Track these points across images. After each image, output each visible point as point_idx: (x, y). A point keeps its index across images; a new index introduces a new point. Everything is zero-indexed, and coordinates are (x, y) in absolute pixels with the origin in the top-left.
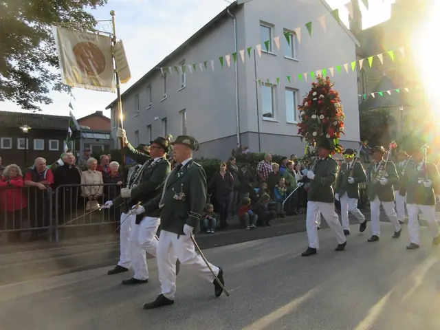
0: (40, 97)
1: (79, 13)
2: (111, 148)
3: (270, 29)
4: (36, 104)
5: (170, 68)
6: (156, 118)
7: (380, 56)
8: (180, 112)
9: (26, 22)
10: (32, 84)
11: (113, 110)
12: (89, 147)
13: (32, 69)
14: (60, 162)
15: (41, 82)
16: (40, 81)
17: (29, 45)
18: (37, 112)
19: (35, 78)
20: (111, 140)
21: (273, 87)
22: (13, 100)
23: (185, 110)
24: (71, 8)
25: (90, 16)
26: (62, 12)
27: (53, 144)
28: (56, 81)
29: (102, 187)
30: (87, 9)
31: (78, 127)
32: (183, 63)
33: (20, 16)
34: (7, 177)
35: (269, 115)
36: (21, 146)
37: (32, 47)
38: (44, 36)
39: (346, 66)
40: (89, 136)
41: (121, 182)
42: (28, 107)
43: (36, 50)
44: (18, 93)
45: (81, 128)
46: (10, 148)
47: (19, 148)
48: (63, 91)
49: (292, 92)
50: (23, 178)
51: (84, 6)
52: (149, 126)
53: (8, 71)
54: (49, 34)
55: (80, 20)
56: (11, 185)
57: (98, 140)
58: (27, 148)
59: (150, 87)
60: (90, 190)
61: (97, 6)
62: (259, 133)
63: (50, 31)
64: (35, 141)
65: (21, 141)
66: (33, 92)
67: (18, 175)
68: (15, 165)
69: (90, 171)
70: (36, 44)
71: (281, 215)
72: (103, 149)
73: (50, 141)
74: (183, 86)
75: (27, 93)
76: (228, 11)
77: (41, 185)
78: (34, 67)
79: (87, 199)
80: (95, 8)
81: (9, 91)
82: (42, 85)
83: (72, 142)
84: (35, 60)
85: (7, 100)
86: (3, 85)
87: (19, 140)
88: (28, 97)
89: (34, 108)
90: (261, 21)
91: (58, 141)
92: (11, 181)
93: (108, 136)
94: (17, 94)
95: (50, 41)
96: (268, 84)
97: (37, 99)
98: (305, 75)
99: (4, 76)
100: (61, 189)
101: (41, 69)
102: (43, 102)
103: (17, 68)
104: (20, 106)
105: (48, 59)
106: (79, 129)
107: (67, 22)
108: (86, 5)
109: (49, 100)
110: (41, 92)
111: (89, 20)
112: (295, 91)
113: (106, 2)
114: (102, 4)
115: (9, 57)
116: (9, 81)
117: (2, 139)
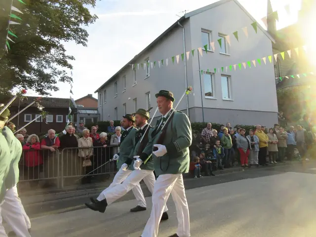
0: (51, 86)
1: (77, 29)
2: (98, 120)
3: (209, 34)
4: (48, 91)
5: (138, 65)
6: (129, 98)
7: (289, 52)
8: (146, 94)
9: (42, 36)
10: (46, 78)
11: (100, 93)
12: (83, 119)
13: (45, 68)
14: (64, 132)
16: (51, 76)
17: (44, 52)
18: (49, 96)
19: (47, 74)
20: (98, 114)
21: (212, 74)
22: (33, 89)
23: (149, 92)
24: (71, 26)
25: (84, 31)
27: (59, 119)
28: (62, 75)
29: (92, 149)
30: (82, 26)
32: (147, 60)
33: (39, 33)
34: (30, 143)
35: (209, 94)
36: (38, 120)
37: (45, 53)
38: (54, 46)
39: (264, 59)
40: (84, 112)
41: (106, 145)
42: (43, 93)
43: (48, 55)
45: (78, 107)
47: (36, 121)
48: (66, 82)
49: (225, 78)
50: (41, 144)
51: (80, 24)
52: (125, 104)
53: (29, 69)
55: (78, 34)
56: (32, 149)
57: (89, 114)
58: (42, 121)
59: (124, 77)
60: (85, 152)
61: (89, 23)
62: (202, 108)
63: (57, 42)
64: (47, 116)
66: (46, 83)
67: (37, 141)
68: (35, 135)
69: (85, 138)
70: (48, 51)
71: (220, 168)
72: (93, 121)
73: (57, 116)
74: (147, 76)
75: (42, 84)
76: (179, 23)
77: (52, 148)
78: (47, 66)
80: (87, 25)
81: (31, 83)
82: (52, 78)
83: (72, 116)
84: (48, 62)
85: (29, 89)
86: (27, 79)
87: (36, 115)
88: (43, 87)
89: (47, 94)
90: (202, 29)
91: (62, 116)
92: (32, 146)
93: (96, 112)
94: (36, 85)
95: (58, 49)
96: (208, 73)
97: (48, 88)
98: (235, 66)
99: (27, 73)
100: (65, 151)
101: (52, 68)
102: (53, 89)
103: (36, 68)
104: (38, 93)
105: (56, 60)
106: (76, 107)
107: (69, 35)
108: (82, 23)
109: (57, 88)
110: (51, 83)
111: (83, 34)
112: (228, 77)
113: (95, 21)
114: (92, 22)
115: (31, 60)
116: (30, 76)
117: (25, 115)
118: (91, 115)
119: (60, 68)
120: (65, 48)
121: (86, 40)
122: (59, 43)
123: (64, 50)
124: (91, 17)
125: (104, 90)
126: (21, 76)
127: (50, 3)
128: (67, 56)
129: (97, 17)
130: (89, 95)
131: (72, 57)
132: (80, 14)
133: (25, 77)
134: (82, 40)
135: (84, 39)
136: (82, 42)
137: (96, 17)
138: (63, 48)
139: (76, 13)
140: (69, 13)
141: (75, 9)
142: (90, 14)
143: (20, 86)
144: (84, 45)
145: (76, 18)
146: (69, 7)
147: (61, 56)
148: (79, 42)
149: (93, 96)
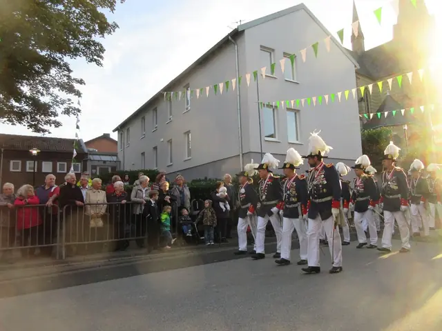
0: (50, 120)
1: (88, 42)
2: (117, 169)
3: (271, 53)
4: (45, 127)
5: (172, 93)
6: (162, 140)
8: (185, 133)
9: (38, 50)
10: (43, 109)
11: (121, 132)
12: (96, 169)
13: (42, 94)
15: (51, 106)
17: (40, 72)
18: (47, 135)
19: (45, 104)
20: (118, 161)
21: (274, 108)
22: (24, 124)
23: (189, 132)
24: (80, 37)
25: (98, 44)
27: (61, 167)
28: (65, 105)
29: (105, 205)
30: (96, 38)
31: (86, 149)
32: (187, 87)
33: (33, 45)
35: (271, 136)
36: (30, 168)
37: (43, 74)
38: (55, 63)
39: (340, 94)
40: (97, 158)
41: (125, 201)
42: (38, 130)
43: (46, 77)
44: (29, 116)
45: (89, 151)
46: (20, 170)
47: (28, 170)
48: (72, 115)
49: (293, 113)
52: (155, 148)
53: (19, 96)
54: (59, 61)
55: (89, 48)
57: (105, 162)
58: (36, 171)
59: (155, 110)
61: (106, 34)
62: (261, 153)
63: (60, 59)
64: (43, 163)
65: (29, 164)
66: (43, 116)
69: (95, 190)
70: (47, 71)
72: (110, 170)
73: (58, 164)
74: (187, 109)
75: (38, 117)
76: (230, 38)
78: (45, 92)
80: (103, 37)
81: (20, 116)
82: (52, 110)
83: (80, 164)
84: (46, 87)
85: (18, 124)
86: (15, 109)
87: (28, 162)
88: (39, 121)
89: (44, 131)
90: (261, 46)
91: (65, 164)
93: (114, 158)
94: (27, 118)
95: (61, 69)
96: (269, 106)
97: (47, 122)
98: (303, 100)
99: (16, 101)
100: (68, 208)
101: (51, 95)
102: (53, 125)
103: (28, 94)
104: (31, 130)
105: (58, 84)
106: (86, 152)
107: (77, 50)
108: (95, 33)
109: (59, 123)
110: (50, 116)
111: (98, 48)
113: (114, 31)
114: (110, 33)
115: (21, 83)
116: (21, 106)
117: (12, 162)
118: (107, 163)
119: (63, 95)
120: (71, 68)
121: (101, 57)
122: (63, 61)
123: (69, 71)
124: (109, 25)
125: (127, 127)
126: (6, 105)
127: (50, 4)
128: (74, 79)
129: (118, 26)
130: (104, 134)
131: (81, 80)
132: (93, 21)
133: (12, 107)
134: (95, 57)
135: (98, 56)
136: (95, 60)
137: (115, 26)
138: (68, 68)
139: (87, 19)
140: (77, 19)
141: (85, 13)
142: (108, 21)
143: (6, 119)
144: (99, 64)
145: (87, 26)
146: (77, 11)
147: (65, 79)
148: (91, 60)
149: (111, 137)
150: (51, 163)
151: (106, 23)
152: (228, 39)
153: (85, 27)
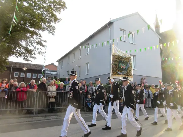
0: (32, 57)
1: (49, 25)
3: (124, 32)
4: (30, 59)
5: (84, 46)
6: (76, 66)
7: (168, 43)
8: (86, 63)
10: (28, 51)
11: (59, 62)
13: (30, 46)
16: (32, 51)
17: (30, 37)
22: (22, 57)
23: (88, 63)
24: (46, 23)
25: (53, 27)
26: (43, 25)
27: (35, 75)
28: (39, 51)
30: (52, 24)
32: (88, 44)
38: (36, 34)
39: (154, 47)
40: (49, 72)
41: (63, 91)
42: (27, 60)
43: (32, 39)
44: (24, 55)
45: (46, 70)
46: (18, 77)
47: (21, 76)
48: (41, 55)
50: (27, 88)
51: (52, 23)
53: (20, 46)
54: (37, 33)
55: (50, 28)
57: (52, 74)
58: (25, 77)
59: (74, 54)
60: (51, 94)
61: (56, 23)
64: (27, 74)
65: (22, 74)
66: (29, 55)
69: (51, 85)
70: (32, 37)
72: (54, 78)
74: (88, 53)
75: (27, 55)
78: (31, 45)
79: (50, 97)
81: (20, 54)
82: (33, 52)
84: (31, 43)
85: (19, 57)
86: (19, 52)
87: (21, 73)
89: (29, 61)
90: (120, 29)
92: (22, 89)
93: (56, 73)
95: (38, 36)
97: (31, 57)
99: (19, 48)
100: (40, 93)
101: (33, 46)
102: (33, 58)
103: (24, 46)
104: (24, 60)
105: (36, 42)
107: (44, 28)
109: (35, 58)
110: (33, 55)
112: (134, 56)
113: (60, 21)
114: (58, 22)
115: (21, 41)
116: (21, 50)
117: (15, 73)
118: (53, 75)
119: (38, 46)
120: (42, 36)
121: (54, 32)
122: (39, 33)
123: (41, 37)
125: (62, 60)
128: (43, 40)
129: (61, 20)
130: (52, 63)
131: (46, 41)
132: (52, 17)
133: (18, 50)
134: (52, 32)
135: (53, 31)
136: (52, 33)
137: (61, 19)
138: (40, 36)
139: (49, 16)
140: (45, 16)
141: (49, 14)
143: (15, 55)
144: (53, 34)
145: (49, 19)
146: (46, 13)
147: (39, 40)
148: (50, 33)
150: (30, 74)
151: (57, 18)
152: (107, 25)
153: (48, 20)
